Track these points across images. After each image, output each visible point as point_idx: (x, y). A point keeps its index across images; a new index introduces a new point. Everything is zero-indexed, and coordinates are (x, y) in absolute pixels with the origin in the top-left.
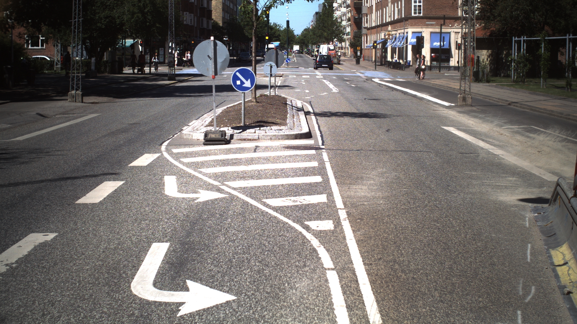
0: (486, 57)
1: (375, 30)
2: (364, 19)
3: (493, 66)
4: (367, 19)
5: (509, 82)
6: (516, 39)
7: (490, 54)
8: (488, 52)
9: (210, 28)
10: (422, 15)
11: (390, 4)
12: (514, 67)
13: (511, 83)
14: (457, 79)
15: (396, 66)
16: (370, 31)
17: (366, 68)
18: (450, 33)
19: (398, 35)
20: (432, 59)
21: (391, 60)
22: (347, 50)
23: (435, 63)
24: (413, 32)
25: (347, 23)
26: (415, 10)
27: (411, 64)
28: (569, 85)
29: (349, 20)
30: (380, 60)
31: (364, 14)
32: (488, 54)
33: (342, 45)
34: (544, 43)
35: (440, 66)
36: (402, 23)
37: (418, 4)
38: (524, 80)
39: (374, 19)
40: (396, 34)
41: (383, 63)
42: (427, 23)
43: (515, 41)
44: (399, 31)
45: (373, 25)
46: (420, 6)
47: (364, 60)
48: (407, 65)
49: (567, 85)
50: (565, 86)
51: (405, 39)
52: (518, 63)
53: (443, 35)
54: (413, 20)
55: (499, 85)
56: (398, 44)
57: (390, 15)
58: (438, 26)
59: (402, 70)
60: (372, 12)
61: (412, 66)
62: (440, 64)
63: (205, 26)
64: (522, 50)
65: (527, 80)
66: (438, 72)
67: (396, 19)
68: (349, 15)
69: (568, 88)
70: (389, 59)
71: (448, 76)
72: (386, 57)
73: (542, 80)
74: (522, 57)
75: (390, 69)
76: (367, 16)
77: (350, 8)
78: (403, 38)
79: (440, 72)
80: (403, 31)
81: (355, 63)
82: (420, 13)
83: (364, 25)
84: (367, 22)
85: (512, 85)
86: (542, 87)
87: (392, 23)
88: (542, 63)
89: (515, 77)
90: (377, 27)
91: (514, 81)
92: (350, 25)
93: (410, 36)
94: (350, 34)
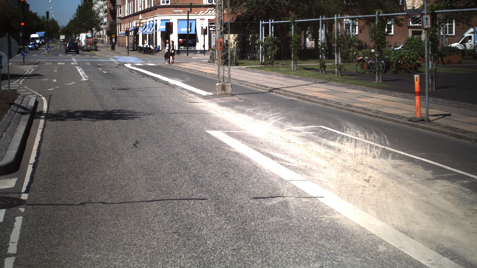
0: (233, 41)
1: (128, 19)
2: (118, 10)
3: (240, 50)
4: (121, 10)
5: (257, 65)
6: (263, 23)
7: (237, 38)
8: (234, 36)
10: (169, 4)
12: (262, 49)
13: (260, 66)
14: (206, 63)
15: (147, 51)
16: (123, 20)
17: (120, 54)
18: (195, 20)
19: (148, 23)
20: (180, 44)
21: (142, 46)
22: (104, 37)
23: (183, 47)
25: (104, 15)
27: (160, 49)
28: (323, 66)
29: (106, 12)
30: (132, 46)
31: (118, 5)
32: (234, 38)
33: (100, 33)
34: (294, 25)
35: (188, 50)
36: (151, 12)
38: (273, 62)
39: (127, 10)
40: (146, 22)
41: (135, 48)
42: (174, 11)
43: (262, 24)
44: (149, 20)
45: (126, 15)
47: (119, 46)
48: (157, 50)
49: (321, 67)
50: (319, 68)
51: (154, 27)
52: (266, 46)
53: (190, 22)
54: (161, 9)
55: (248, 68)
56: (148, 31)
57: (140, 5)
58: (185, 13)
59: (153, 54)
60: (125, 4)
61: (161, 50)
62: (188, 49)
64: (270, 33)
65: (276, 62)
66: (186, 55)
67: (146, 8)
68: (106, 7)
69: (322, 70)
70: (141, 45)
71: (196, 59)
73: (292, 62)
74: (270, 40)
75: (141, 54)
76: (120, 7)
77: (106, 1)
78: (153, 26)
79: (188, 55)
80: (152, 19)
81: (110, 49)
82: (167, 2)
83: (118, 15)
84: (121, 13)
85: (261, 68)
86: (292, 69)
87: (142, 12)
88: (292, 45)
89: (263, 59)
90: (129, 16)
91: (262, 64)
92: (107, 16)
93: (159, 23)
94: (107, 24)
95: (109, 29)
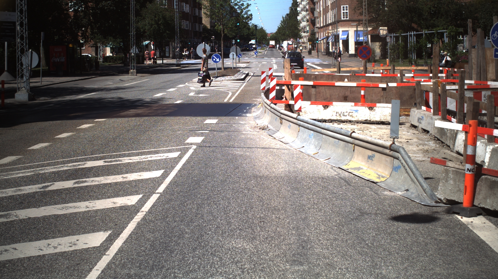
0: (379, 47)
1: (323, 29)
2: (317, 20)
3: (383, 53)
7: (381, 45)
8: (379, 43)
9: (201, 30)
10: (348, 19)
11: (330, 11)
16: (319, 30)
24: (343, 31)
25: (307, 24)
26: (344, 15)
29: (308, 21)
31: (316, 17)
32: (379, 45)
36: (336, 25)
37: (345, 11)
42: (351, 24)
45: (322, 25)
46: (347, 13)
47: (317, 51)
53: (358, 33)
54: (343, 22)
57: (330, 18)
58: (356, 26)
60: (321, 16)
63: (197, 29)
67: (333, 21)
68: (308, 17)
70: (331, 50)
72: (329, 49)
76: (318, 19)
77: (308, 12)
80: (336, 30)
81: (308, 53)
82: (347, 17)
83: (316, 25)
84: (318, 24)
87: (331, 24)
90: (324, 27)
92: (309, 25)
93: (341, 33)
94: (309, 32)
95: (310, 37)
